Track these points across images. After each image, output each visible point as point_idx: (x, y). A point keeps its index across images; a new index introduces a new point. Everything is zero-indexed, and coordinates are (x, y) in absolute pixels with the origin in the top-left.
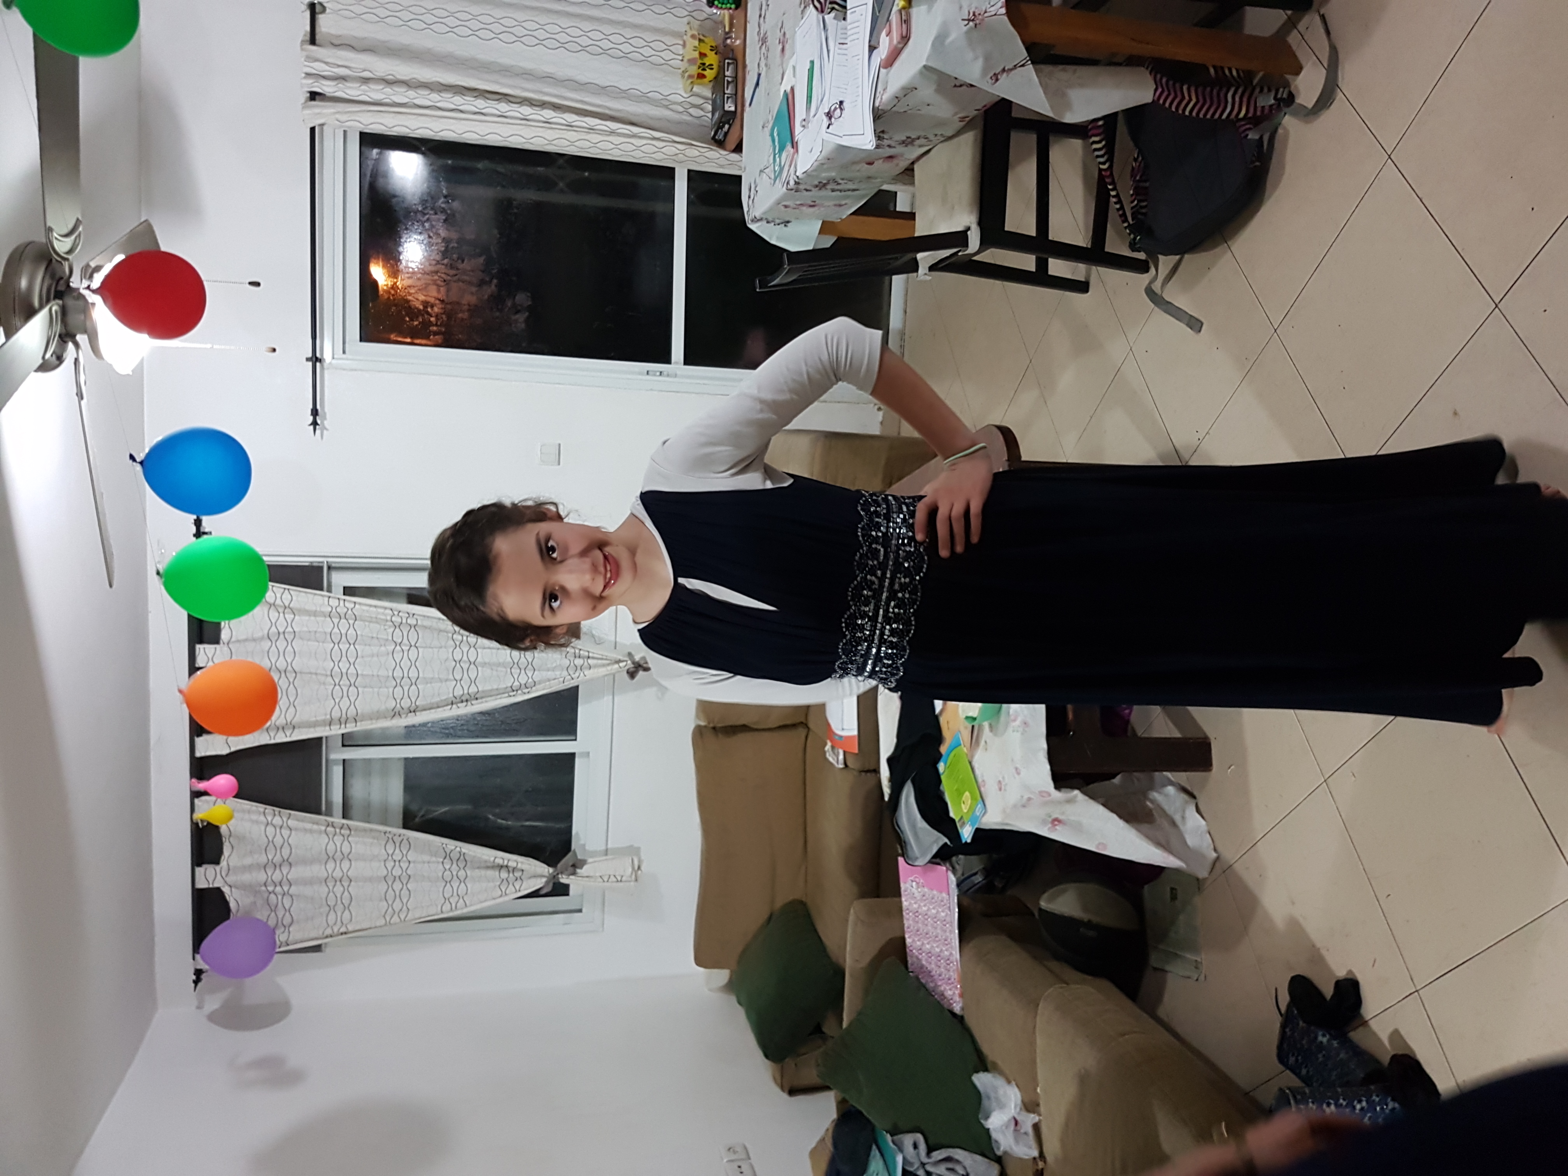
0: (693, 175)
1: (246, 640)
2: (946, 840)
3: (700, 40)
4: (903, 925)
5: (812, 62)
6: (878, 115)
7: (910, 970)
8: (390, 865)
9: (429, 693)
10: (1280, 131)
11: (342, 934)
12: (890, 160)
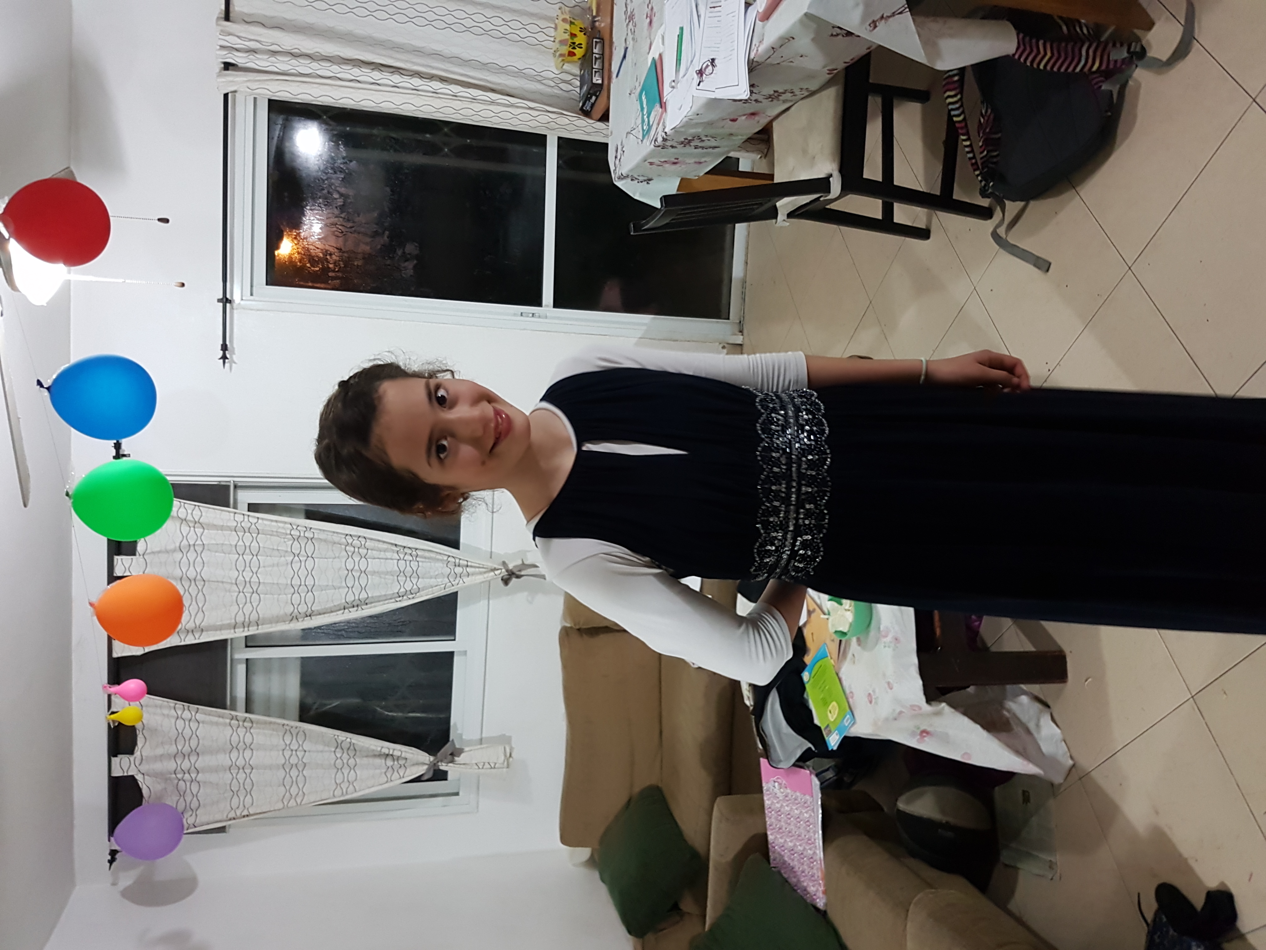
0: (563, 143)
1: (159, 552)
2: (810, 745)
3: (571, 23)
4: (765, 823)
5: (682, 29)
6: (753, 67)
7: (772, 865)
8: (287, 753)
9: (323, 599)
10: (1131, 83)
11: (244, 816)
12: (753, 117)
